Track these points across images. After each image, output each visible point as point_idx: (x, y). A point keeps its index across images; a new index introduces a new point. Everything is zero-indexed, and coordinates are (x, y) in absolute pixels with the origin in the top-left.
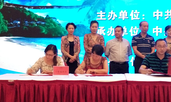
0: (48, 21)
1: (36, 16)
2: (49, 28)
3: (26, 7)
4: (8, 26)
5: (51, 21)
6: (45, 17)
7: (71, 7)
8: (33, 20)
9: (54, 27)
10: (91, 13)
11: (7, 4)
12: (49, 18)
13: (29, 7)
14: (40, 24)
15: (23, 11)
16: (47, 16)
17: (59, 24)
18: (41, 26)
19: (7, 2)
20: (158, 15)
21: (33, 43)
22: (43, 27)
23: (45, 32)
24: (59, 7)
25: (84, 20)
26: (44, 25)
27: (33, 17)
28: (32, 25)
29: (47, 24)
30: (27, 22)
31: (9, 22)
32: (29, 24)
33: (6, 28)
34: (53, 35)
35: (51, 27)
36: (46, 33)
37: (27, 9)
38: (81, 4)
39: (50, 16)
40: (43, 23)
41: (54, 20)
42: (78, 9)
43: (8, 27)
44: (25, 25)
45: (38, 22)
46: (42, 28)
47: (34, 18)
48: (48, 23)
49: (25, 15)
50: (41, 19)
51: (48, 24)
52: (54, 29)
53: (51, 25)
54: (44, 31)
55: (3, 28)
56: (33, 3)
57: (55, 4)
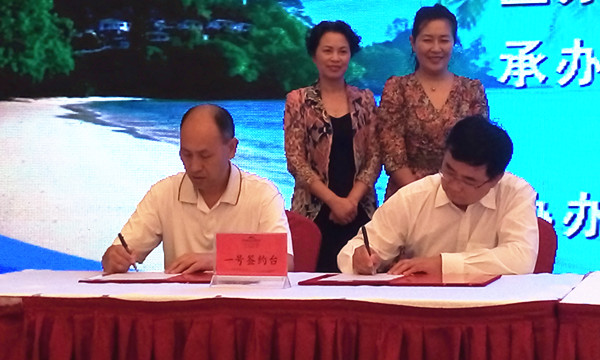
0: (263, 15)
2: (265, 49)
4: (76, 44)
8: (192, 14)
9: (289, 44)
14: (223, 33)
18: (226, 44)
22: (237, 49)
23: (245, 73)
26: (245, 35)
29: (256, 32)
30: (160, 23)
33: (66, 55)
36: (251, 77)
40: (238, 28)
41: (290, 11)
43: (77, 52)
44: (155, 37)
45: (215, 25)
46: (232, 51)
47: (194, 5)
48: (262, 26)
50: (227, 8)
51: (262, 33)
53: (276, 36)
54: (242, 69)
55: (50, 55)
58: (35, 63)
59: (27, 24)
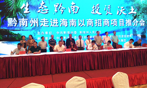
0: (19, 35)
1: (14, 33)
2: (19, 38)
3: (10, 30)
7: (27, 30)
10: (35, 32)
11: (1, 29)
13: (11, 30)
15: (8, 32)
16: (18, 33)
20: (58, 33)
21: (13, 43)
24: (23, 30)
31: (3, 36)
32: (11, 36)
37: (10, 31)
38: (31, 29)
40: (16, 36)
42: (30, 31)
43: (2, 38)
44: (9, 37)
47: (13, 34)
50: (16, 35)
56: (12, 29)
57: (21, 29)
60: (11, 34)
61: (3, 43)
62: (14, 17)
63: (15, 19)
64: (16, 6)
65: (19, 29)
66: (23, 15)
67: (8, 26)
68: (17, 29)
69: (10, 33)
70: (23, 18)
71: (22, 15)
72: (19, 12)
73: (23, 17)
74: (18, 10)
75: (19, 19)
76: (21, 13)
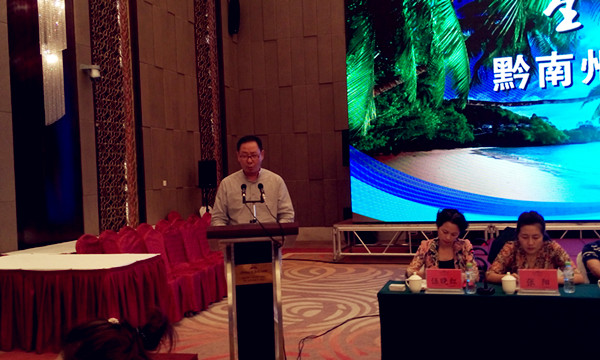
0: (536, 122)
1: (516, 115)
2: (537, 132)
3: (501, 104)
4: (475, 132)
5: (541, 123)
6: (530, 117)
7: (571, 101)
8: (512, 122)
9: (544, 130)
11: (471, 101)
12: (537, 118)
13: (505, 104)
14: (523, 127)
15: (496, 110)
16: (534, 115)
17: (553, 127)
18: (524, 131)
19: (472, 99)
23: (531, 139)
24: (552, 101)
25: (593, 118)
26: (530, 128)
27: (511, 118)
28: (511, 129)
29: (533, 127)
30: (502, 125)
31: (476, 127)
32: (507, 128)
33: (472, 136)
34: (544, 142)
35: (539, 132)
36: (533, 140)
37: (503, 107)
38: (586, 95)
39: (538, 115)
40: (527, 126)
41: (545, 120)
42: (582, 103)
43: (475, 134)
44: (501, 129)
45: (520, 125)
46: (526, 133)
47: (513, 120)
48: (535, 125)
49: (500, 115)
50: (524, 120)
51: (535, 127)
52: (544, 133)
53: (540, 128)
54: (529, 138)
55: (466, 135)
56: (510, 98)
57: (546, 98)
58: (461, 138)
59: (458, 127)
60: (507, 120)
61: (477, 153)
62: (517, 53)
63: (520, 58)
64: (527, 9)
65: (536, 98)
66: (554, 40)
67: (496, 89)
68: (528, 100)
69: (504, 114)
70: (554, 53)
71: (548, 40)
72: (537, 32)
73: (554, 48)
74: (534, 22)
75: (538, 59)
76: (545, 32)
